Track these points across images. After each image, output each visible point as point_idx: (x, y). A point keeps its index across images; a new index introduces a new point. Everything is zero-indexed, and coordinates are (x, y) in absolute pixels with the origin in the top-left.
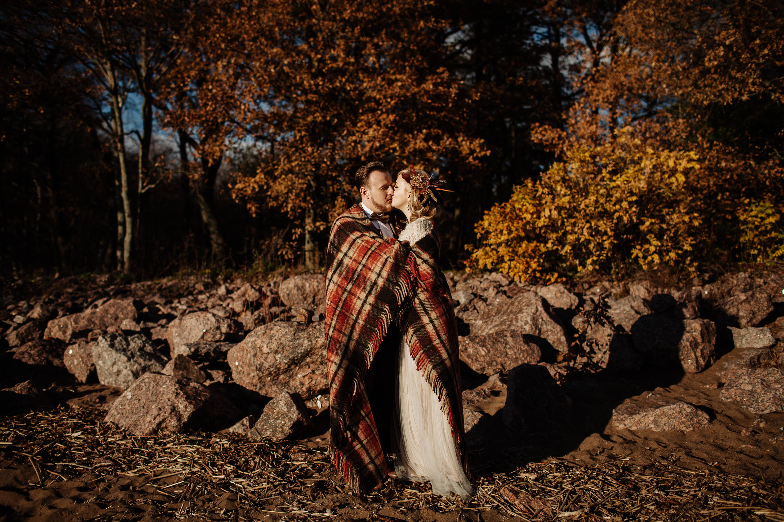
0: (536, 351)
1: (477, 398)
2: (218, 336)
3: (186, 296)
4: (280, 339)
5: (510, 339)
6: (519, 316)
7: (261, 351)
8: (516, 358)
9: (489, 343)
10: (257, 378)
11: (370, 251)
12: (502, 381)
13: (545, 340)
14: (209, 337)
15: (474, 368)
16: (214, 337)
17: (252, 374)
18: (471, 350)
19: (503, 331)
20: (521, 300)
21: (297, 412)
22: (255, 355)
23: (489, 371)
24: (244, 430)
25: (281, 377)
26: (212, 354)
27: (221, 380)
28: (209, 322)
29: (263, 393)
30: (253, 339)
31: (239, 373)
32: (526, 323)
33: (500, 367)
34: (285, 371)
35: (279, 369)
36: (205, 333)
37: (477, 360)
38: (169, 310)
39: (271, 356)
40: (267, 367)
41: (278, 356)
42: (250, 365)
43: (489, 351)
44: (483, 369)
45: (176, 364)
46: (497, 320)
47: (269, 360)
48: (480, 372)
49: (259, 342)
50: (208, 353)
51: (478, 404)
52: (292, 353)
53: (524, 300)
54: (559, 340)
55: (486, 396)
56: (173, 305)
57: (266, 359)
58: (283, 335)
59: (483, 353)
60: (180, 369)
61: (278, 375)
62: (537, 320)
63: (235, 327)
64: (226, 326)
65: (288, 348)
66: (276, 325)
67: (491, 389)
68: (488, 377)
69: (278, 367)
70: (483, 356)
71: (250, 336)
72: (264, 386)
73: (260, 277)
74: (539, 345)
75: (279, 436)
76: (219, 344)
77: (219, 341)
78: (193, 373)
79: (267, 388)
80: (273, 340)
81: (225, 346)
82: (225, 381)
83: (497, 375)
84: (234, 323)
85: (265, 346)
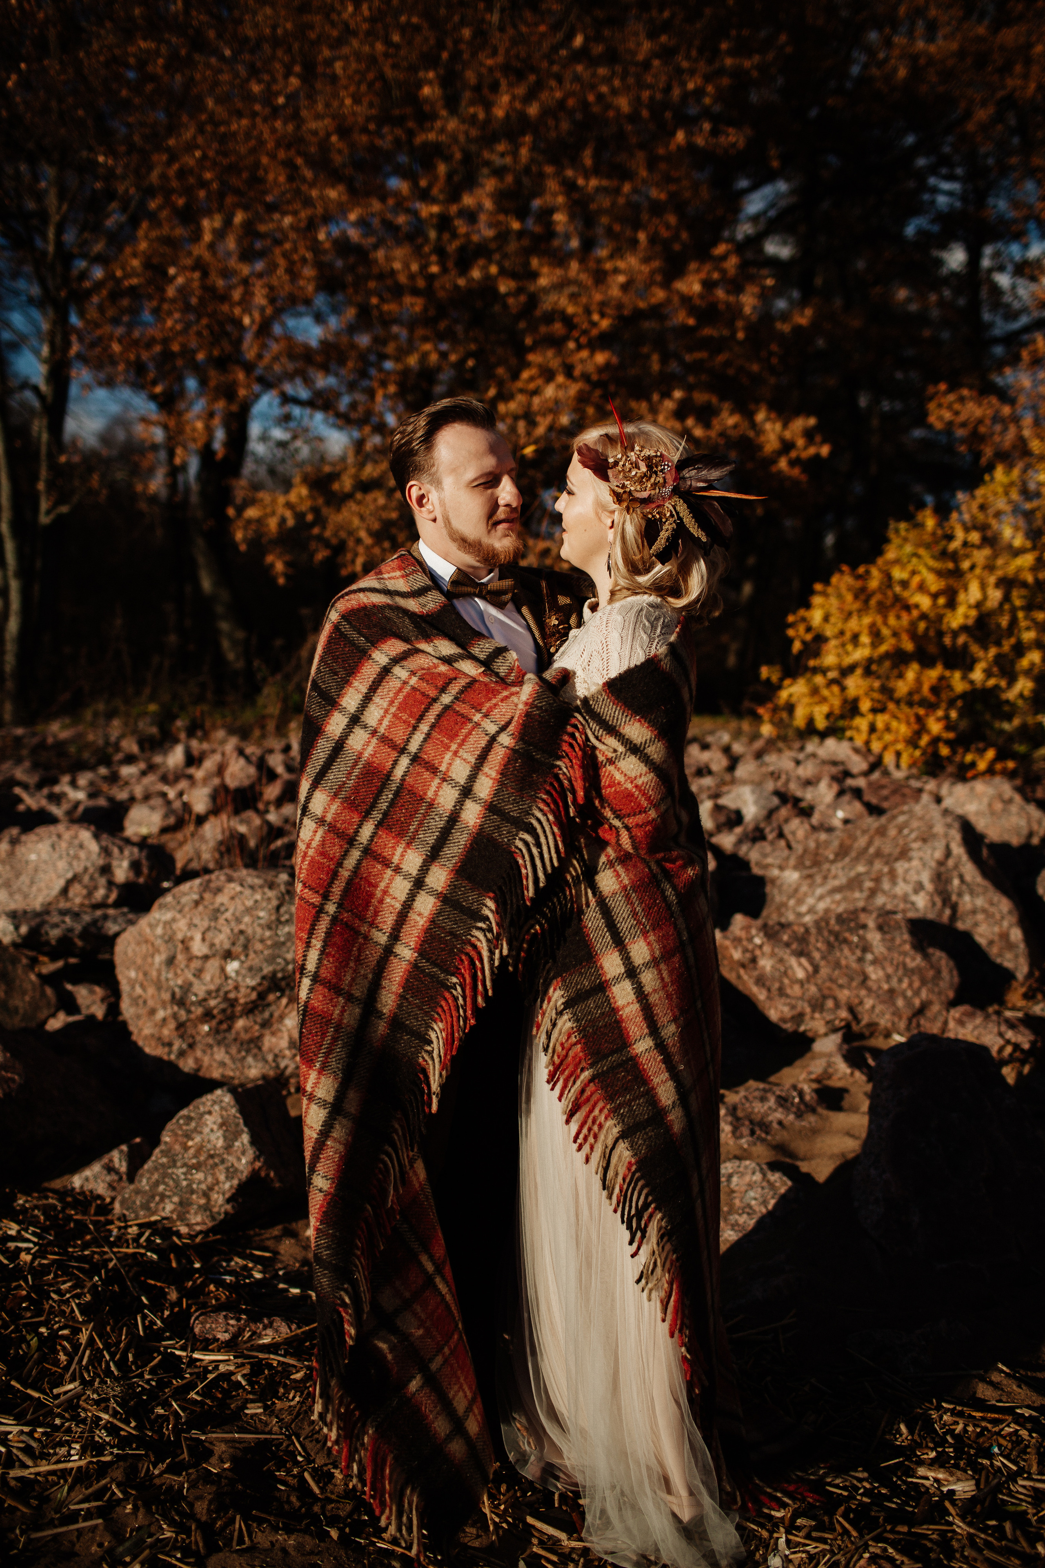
0: (945, 974)
1: (779, 1115)
2: (100, 893)
3: (93, 768)
4: (238, 921)
5: (874, 937)
6: (901, 867)
7: (187, 949)
9: (817, 946)
10: (172, 1025)
11: (437, 708)
12: (854, 1058)
13: (967, 937)
14: (77, 894)
15: (773, 1015)
16: (90, 894)
17: (161, 1014)
18: (766, 964)
19: (855, 913)
20: (905, 825)
21: (251, 1152)
22: (171, 961)
23: (815, 1024)
24: (111, 1187)
25: (240, 1023)
26: (79, 943)
27: (99, 1012)
28: (82, 854)
29: (188, 1065)
30: (168, 916)
31: (135, 1001)
32: (919, 887)
33: (844, 1014)
34: (251, 1009)
35: (233, 1003)
36: (69, 883)
37: (782, 992)
38: (44, 802)
39: (213, 965)
40: (202, 995)
41: (232, 967)
42: (159, 988)
43: (816, 969)
44: (799, 1018)
46: (840, 874)
47: (207, 977)
48: (789, 1026)
49: (181, 925)
50: (65, 940)
51: (781, 1136)
52: (271, 960)
53: (915, 824)
54: (1004, 936)
55: (804, 1109)
56: (57, 789)
57: (198, 974)
58: (248, 911)
59: (800, 974)
61: (232, 1019)
62: (948, 881)
63: (151, 869)
64: (125, 864)
65: (259, 946)
66: (230, 879)
67: (817, 1081)
68: (812, 1040)
69: (232, 995)
70: (801, 983)
71: (161, 907)
72: (191, 1046)
73: (271, 726)
74: (952, 954)
75: (198, 1220)
76: (99, 913)
77: (102, 905)
78: (24, 993)
79: (199, 1053)
80: (221, 921)
81: (115, 920)
82: (106, 1015)
83: (836, 1038)
84: (148, 858)
85: (198, 937)
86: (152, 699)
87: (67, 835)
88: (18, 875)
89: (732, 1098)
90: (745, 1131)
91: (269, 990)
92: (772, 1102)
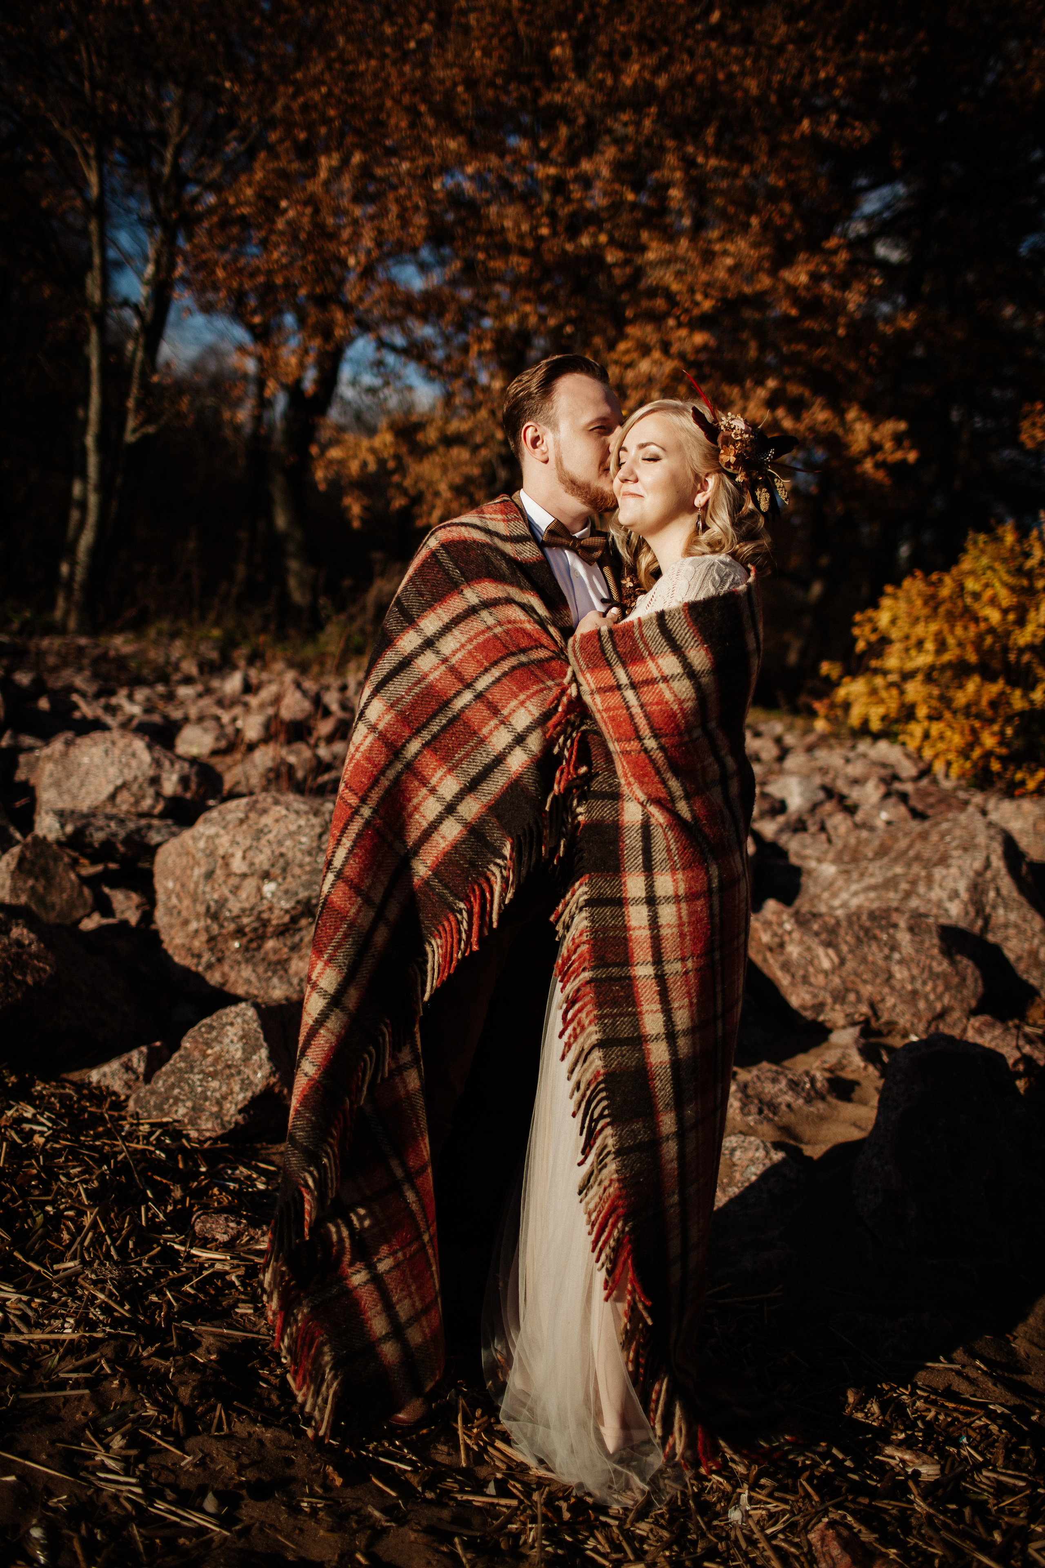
0: (970, 982)
2: (147, 803)
3: (150, 684)
4: (280, 843)
5: (904, 938)
6: (938, 873)
7: (227, 865)
8: (915, 992)
9: (846, 939)
10: (204, 937)
11: (513, 661)
12: (869, 1053)
13: (996, 950)
14: (125, 801)
15: (794, 1001)
16: (137, 802)
17: (194, 925)
18: (793, 950)
19: (888, 911)
20: (949, 832)
21: (267, 1067)
22: (209, 875)
23: (835, 1015)
24: (127, 1085)
25: (270, 944)
26: (122, 849)
27: (133, 918)
28: (134, 763)
29: (214, 978)
30: (212, 831)
31: (170, 911)
32: (954, 895)
33: (864, 1009)
34: (283, 931)
35: (265, 923)
36: (118, 789)
37: (805, 980)
38: (100, 712)
39: (250, 884)
40: (236, 911)
41: (269, 888)
42: (195, 899)
43: (843, 962)
44: (820, 1007)
45: (22, 860)
46: (877, 873)
47: (243, 895)
48: (808, 1014)
49: (224, 841)
50: (108, 845)
51: (789, 1119)
52: (308, 885)
53: (958, 832)
54: (1034, 953)
55: (814, 1096)
56: (114, 701)
57: (235, 891)
58: (291, 835)
59: (826, 964)
60: (30, 874)
61: (263, 938)
62: (984, 892)
63: (199, 785)
64: (175, 778)
65: (297, 871)
66: (277, 802)
67: (830, 1070)
68: (829, 1031)
69: (265, 916)
70: (826, 973)
71: (206, 821)
72: (220, 960)
73: (330, 663)
74: (979, 964)
75: (208, 1127)
76: (143, 822)
77: (148, 815)
78: (63, 890)
79: (226, 968)
80: (263, 841)
81: (158, 831)
82: (139, 922)
83: (854, 1031)
84: (198, 774)
85: (239, 854)
86: (217, 623)
87: (121, 743)
88: (69, 776)
89: (744, 1075)
90: (754, 1109)
91: (302, 915)
92: (783, 1084)
